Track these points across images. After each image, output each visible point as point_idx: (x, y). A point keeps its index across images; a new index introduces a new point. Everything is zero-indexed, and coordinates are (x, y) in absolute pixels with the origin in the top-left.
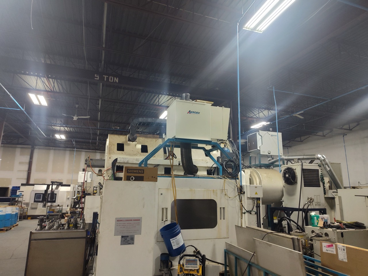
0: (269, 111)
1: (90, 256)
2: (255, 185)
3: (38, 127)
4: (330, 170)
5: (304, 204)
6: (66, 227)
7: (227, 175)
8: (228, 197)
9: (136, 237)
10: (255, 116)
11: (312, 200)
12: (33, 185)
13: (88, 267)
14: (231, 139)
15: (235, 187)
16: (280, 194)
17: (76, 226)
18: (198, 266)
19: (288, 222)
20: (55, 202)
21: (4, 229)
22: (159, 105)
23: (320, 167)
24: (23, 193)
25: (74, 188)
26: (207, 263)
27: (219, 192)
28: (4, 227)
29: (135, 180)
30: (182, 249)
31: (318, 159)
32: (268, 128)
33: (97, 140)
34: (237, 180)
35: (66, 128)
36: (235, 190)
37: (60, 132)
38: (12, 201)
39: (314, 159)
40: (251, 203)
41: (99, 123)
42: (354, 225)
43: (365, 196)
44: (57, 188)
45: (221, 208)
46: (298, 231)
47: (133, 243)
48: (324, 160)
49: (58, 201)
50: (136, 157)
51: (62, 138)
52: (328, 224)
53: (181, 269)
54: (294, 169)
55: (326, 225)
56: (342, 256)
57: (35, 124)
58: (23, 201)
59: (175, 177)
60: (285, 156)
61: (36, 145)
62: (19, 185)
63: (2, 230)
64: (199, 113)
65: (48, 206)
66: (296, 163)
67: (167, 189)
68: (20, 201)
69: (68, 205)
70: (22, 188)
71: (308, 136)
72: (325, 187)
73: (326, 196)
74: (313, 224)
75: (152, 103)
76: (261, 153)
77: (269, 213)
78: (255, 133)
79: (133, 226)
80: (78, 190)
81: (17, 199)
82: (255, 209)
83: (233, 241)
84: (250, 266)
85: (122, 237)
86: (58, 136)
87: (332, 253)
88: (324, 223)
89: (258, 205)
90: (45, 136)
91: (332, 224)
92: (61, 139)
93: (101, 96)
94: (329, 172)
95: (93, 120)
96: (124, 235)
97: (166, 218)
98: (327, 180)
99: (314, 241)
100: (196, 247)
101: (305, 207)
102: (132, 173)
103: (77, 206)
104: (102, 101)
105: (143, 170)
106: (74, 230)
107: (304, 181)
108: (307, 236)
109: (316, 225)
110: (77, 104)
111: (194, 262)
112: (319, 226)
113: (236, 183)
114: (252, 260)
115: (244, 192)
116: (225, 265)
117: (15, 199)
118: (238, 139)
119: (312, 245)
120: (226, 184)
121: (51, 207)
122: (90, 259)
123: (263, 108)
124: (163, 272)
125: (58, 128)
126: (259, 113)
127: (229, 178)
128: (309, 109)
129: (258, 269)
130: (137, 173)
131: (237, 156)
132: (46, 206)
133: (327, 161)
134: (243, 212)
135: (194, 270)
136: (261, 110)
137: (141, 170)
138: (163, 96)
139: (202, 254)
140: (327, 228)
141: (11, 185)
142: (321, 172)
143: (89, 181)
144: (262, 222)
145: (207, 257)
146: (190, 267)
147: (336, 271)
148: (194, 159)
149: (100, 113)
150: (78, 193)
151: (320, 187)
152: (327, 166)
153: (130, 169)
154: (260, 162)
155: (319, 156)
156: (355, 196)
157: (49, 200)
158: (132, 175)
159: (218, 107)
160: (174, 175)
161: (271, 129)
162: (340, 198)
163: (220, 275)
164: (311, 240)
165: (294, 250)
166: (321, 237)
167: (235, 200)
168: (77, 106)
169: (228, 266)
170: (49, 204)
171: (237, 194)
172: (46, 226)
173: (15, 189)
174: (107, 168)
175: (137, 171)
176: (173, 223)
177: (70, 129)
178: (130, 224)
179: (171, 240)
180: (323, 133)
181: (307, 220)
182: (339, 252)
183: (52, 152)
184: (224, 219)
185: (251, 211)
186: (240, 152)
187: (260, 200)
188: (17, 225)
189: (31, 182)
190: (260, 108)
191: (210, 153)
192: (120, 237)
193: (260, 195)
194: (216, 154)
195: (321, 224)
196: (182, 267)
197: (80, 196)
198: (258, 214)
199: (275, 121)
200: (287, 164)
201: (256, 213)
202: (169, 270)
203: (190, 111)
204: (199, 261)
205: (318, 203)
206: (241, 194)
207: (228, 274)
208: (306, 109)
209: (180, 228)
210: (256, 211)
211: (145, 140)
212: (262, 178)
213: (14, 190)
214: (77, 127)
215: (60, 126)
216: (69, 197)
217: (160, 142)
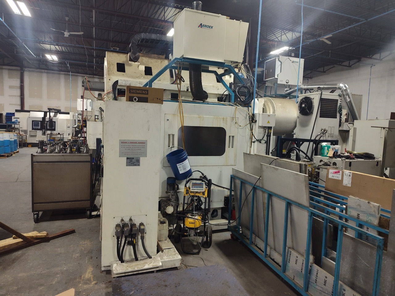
0: (293, 34)
1: (97, 181)
2: (268, 113)
3: (23, 44)
4: (350, 101)
5: (317, 135)
6: (68, 151)
7: (239, 102)
8: (238, 125)
9: (142, 160)
10: (277, 40)
11: (326, 131)
12: (29, 111)
13: (95, 190)
14: (246, 64)
15: (246, 115)
16: (293, 125)
17: (79, 150)
18: (204, 188)
19: (297, 152)
20: (54, 130)
21: (5, 155)
22: (165, 20)
23: (340, 98)
24: (19, 120)
25: (73, 116)
26: (213, 187)
27: (229, 120)
28: (5, 153)
29: (138, 101)
30: (188, 174)
31: (340, 88)
32: (290, 53)
33: (94, 62)
34: (250, 108)
35: (57, 47)
36: (246, 118)
37: (51, 52)
38: (8, 128)
39: (335, 89)
40: (262, 132)
41: (94, 41)
42: (364, 156)
43: (382, 128)
44: (55, 116)
45: (230, 137)
46: (306, 160)
47: (139, 165)
48: (346, 90)
49: (58, 129)
50: (138, 80)
51: (54, 59)
52: (338, 154)
53: (187, 192)
54: (312, 99)
55: (336, 155)
56: (347, 181)
57: (19, 40)
58: (21, 128)
59: (182, 102)
60: (304, 85)
61: (25, 67)
62: (13, 111)
63: (3, 156)
64: (212, 27)
65: (48, 134)
66: (316, 92)
67: (174, 114)
68: (16, 127)
69: (69, 134)
70: (17, 115)
71: (332, 66)
72: (341, 119)
73: (341, 129)
74: (322, 154)
75: (156, 17)
76: (279, 82)
77: (279, 145)
78: (275, 58)
79: (138, 148)
80: (79, 119)
81: (13, 126)
82: (265, 138)
83: (240, 167)
84: (255, 189)
85: (128, 158)
86: (49, 57)
87: (338, 179)
88: (334, 153)
89: (269, 135)
90: (34, 56)
91: (342, 154)
92: (53, 61)
93: (94, 6)
94: (348, 103)
95: (88, 37)
96: (129, 157)
97: (173, 144)
98: (344, 112)
99: (321, 169)
100: (202, 172)
101: (317, 139)
102: (135, 93)
103: (79, 135)
104: (96, 12)
105: (148, 91)
106: (77, 154)
107: (320, 111)
108: (314, 165)
109: (326, 155)
110: (67, 16)
111: (201, 185)
112: (329, 156)
113: (248, 111)
114: (258, 184)
115: (256, 121)
116: (231, 190)
117: (12, 125)
118: (255, 67)
119: (318, 174)
120: (237, 112)
121: (51, 135)
122: (97, 183)
123: (287, 30)
124: (170, 194)
125: (47, 46)
126: (281, 35)
127: (241, 105)
128: (339, 32)
129: (262, 191)
130: (140, 94)
131: (251, 83)
132: (46, 134)
133: (349, 91)
134: (253, 141)
135: (200, 193)
136: (284, 32)
137: (146, 90)
138: (170, 9)
139: (209, 178)
140: (336, 158)
141: (4, 111)
142: (340, 103)
143: (89, 109)
144: (271, 151)
145: (213, 182)
146: (196, 189)
147: (338, 195)
148: (203, 85)
149: (95, 28)
150: (78, 122)
151: (336, 118)
152: (347, 96)
153: (133, 89)
154: (276, 92)
155: (341, 85)
156: (371, 127)
157: (48, 128)
158: (136, 96)
159: (235, 20)
160: (182, 100)
161: (293, 55)
162: (355, 129)
163: (225, 198)
164: (319, 169)
165: (300, 173)
166: (329, 165)
167: (246, 129)
168: (67, 19)
169: (233, 191)
170: (49, 132)
171: (248, 122)
172: (47, 149)
173: (10, 115)
174: (107, 91)
175: (141, 92)
176: (180, 150)
177: (62, 48)
178: (135, 147)
179: (177, 165)
180: (349, 62)
181: (317, 150)
182: (345, 178)
183: (44, 76)
184: (232, 147)
185: (261, 140)
186: (255, 79)
187: (271, 129)
188: (18, 152)
189: (26, 109)
190: (283, 29)
191: (222, 77)
192: (126, 158)
193: (272, 125)
194: (229, 79)
195: (331, 154)
196: (188, 189)
197: (81, 125)
198: (268, 143)
199: (299, 46)
200: (305, 93)
201: (266, 142)
202: (175, 192)
203: (201, 24)
204: (205, 184)
205: (331, 134)
206: (253, 122)
207: (232, 197)
208: (336, 32)
209: (187, 154)
210: (266, 140)
211: (149, 60)
212: (276, 107)
213: (8, 117)
214: (69, 46)
215: (50, 44)
216: (69, 125)
217: (166, 63)
